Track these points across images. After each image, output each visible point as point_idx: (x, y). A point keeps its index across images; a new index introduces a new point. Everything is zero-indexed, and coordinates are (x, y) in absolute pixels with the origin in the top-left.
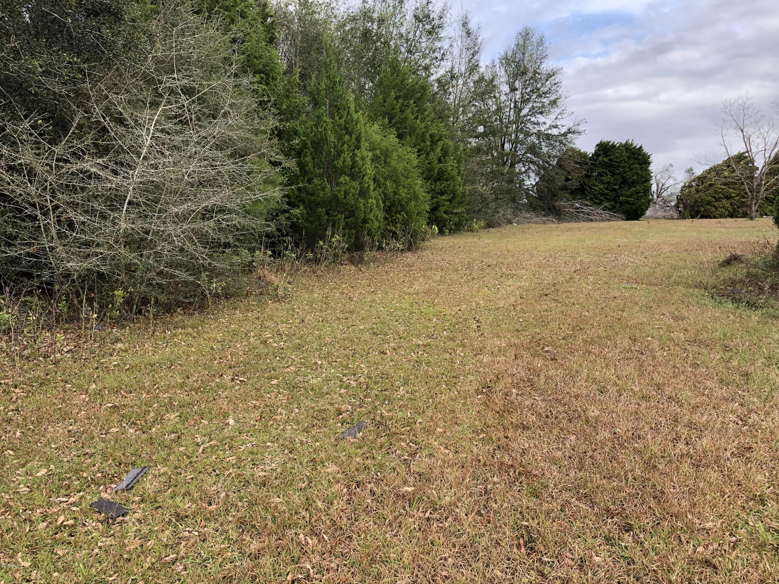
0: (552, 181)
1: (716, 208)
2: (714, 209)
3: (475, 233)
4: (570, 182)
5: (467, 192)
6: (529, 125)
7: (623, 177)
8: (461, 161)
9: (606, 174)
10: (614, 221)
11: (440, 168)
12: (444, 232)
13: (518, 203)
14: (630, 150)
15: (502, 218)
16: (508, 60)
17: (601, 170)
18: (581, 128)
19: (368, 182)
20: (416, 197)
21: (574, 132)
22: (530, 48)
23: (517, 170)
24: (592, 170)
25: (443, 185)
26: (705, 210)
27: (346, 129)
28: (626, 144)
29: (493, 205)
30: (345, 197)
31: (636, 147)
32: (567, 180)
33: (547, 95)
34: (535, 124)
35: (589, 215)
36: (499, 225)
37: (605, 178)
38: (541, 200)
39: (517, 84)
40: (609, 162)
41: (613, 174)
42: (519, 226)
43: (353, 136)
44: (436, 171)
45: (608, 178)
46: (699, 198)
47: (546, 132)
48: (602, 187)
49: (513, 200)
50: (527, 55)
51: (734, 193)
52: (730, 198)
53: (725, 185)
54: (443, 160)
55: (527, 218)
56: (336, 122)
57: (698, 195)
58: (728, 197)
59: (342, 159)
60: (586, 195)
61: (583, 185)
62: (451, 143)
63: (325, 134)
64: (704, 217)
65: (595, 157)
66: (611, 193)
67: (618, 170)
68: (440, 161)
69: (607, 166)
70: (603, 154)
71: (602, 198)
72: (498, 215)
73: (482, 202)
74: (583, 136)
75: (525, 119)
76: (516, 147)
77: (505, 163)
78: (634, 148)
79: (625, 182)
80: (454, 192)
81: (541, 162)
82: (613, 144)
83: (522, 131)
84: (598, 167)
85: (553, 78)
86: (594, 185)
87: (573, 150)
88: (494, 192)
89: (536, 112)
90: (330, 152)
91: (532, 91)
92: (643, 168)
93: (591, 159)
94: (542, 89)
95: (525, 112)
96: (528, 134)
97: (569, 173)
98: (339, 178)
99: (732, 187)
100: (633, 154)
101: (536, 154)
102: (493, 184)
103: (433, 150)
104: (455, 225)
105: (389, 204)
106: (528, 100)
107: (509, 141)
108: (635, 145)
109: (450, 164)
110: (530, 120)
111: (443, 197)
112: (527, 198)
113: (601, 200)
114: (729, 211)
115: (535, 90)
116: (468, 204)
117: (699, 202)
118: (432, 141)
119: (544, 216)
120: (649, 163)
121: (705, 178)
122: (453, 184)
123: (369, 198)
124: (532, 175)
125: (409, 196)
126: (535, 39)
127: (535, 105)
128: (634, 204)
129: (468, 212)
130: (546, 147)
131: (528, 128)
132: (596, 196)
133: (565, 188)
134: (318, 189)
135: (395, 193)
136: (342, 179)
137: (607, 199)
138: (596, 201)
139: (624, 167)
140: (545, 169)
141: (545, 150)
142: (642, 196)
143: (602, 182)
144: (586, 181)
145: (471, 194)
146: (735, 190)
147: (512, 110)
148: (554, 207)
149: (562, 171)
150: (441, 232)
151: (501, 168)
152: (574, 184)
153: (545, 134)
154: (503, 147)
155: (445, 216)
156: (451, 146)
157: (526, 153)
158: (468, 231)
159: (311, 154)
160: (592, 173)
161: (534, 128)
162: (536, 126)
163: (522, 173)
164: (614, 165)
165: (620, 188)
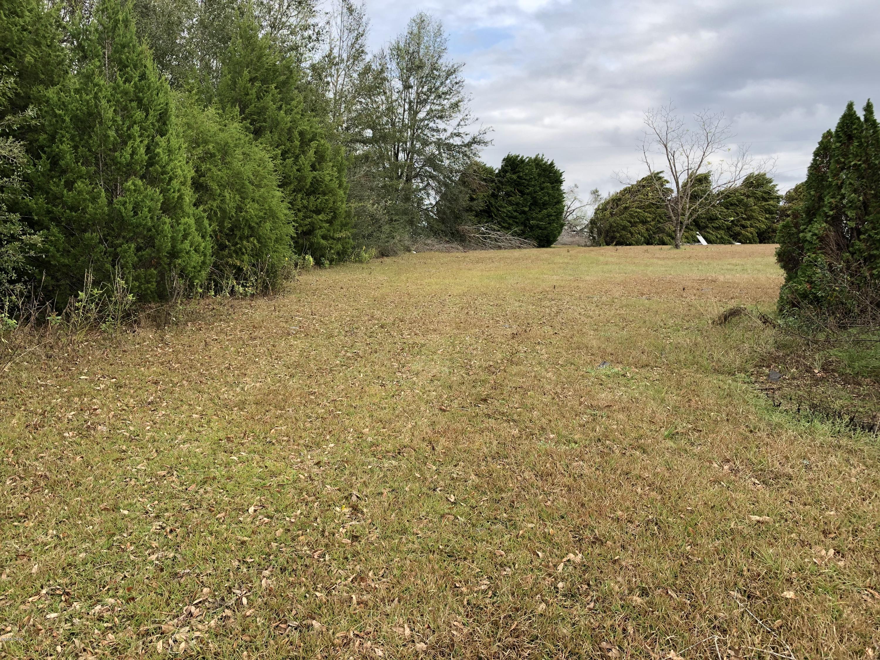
0: (455, 200)
1: (632, 234)
2: (629, 235)
3: (364, 266)
4: (475, 202)
5: (353, 211)
6: (426, 132)
7: (533, 198)
8: (343, 170)
9: (514, 194)
10: (525, 248)
11: (314, 177)
12: (323, 264)
13: (416, 226)
14: (541, 166)
15: (398, 245)
16: (400, 50)
17: (509, 189)
18: (487, 138)
19: (179, 191)
20: (272, 215)
21: (479, 143)
22: (426, 38)
23: (414, 187)
24: (499, 189)
25: (319, 201)
26: (621, 236)
27: (140, 101)
28: (536, 159)
29: (386, 228)
30: (136, 213)
31: (546, 162)
32: (472, 199)
33: (448, 97)
34: (433, 130)
35: (497, 242)
36: (395, 254)
37: (513, 198)
38: (443, 223)
39: (412, 81)
40: (518, 180)
41: (522, 193)
42: (419, 255)
43: (151, 112)
44: (309, 180)
45: (517, 198)
46: (614, 222)
47: (447, 141)
48: (510, 208)
49: (411, 222)
50: (422, 46)
51: (649, 217)
52: (646, 222)
53: (640, 208)
54: (318, 167)
55: (428, 245)
56: (118, 86)
57: (613, 220)
58: (644, 222)
59: (129, 150)
60: (493, 218)
61: (489, 206)
62: (328, 145)
63: (96, 106)
64: (620, 243)
65: (502, 174)
66: (520, 216)
67: (528, 189)
68: (313, 168)
69: (516, 184)
70: (511, 170)
71: (511, 221)
72: (394, 241)
73: (373, 224)
74: (490, 147)
75: (422, 124)
76: (412, 158)
77: (400, 177)
78: (545, 164)
79: (535, 203)
80: (334, 211)
81: (441, 177)
82: (521, 159)
83: (418, 138)
84: (506, 185)
85: (454, 76)
86: (501, 206)
87: (476, 164)
88: (388, 212)
89: (435, 116)
90: (107, 137)
91: (430, 90)
92: (554, 187)
93: (497, 175)
94: (441, 88)
95: (422, 115)
96: (426, 143)
97: (474, 191)
98: (126, 181)
99: (647, 210)
100: (544, 170)
101: (436, 167)
102: (386, 202)
103: (304, 152)
104: (338, 253)
105: (230, 225)
106: (425, 101)
107: (404, 150)
108: (545, 160)
109: (327, 172)
110: (428, 125)
111: (320, 217)
112: (426, 220)
113: (509, 224)
114: (645, 237)
115: (433, 90)
116: (355, 226)
117: (615, 227)
118: (302, 141)
119: (447, 242)
120: (561, 182)
121: (620, 200)
122: (332, 200)
123: (183, 217)
124: (432, 192)
125: (261, 214)
126: (431, 28)
127: (434, 107)
128: (545, 228)
129: (355, 237)
130: (448, 159)
131: (425, 135)
132: (504, 219)
133: (469, 210)
134: (85, 200)
135: (239, 209)
136: (130, 183)
137: (516, 223)
138: (504, 225)
139: (534, 186)
140: (446, 185)
141: (446, 162)
142: (554, 220)
143: (510, 203)
144: (493, 201)
145: (358, 214)
146: (650, 213)
147: (406, 113)
148: (458, 231)
149: (466, 189)
150: (318, 263)
151: (395, 182)
152: (480, 205)
153: (446, 144)
154: (397, 157)
155: (323, 242)
156: (328, 148)
157: (424, 165)
158: (356, 261)
159: (72, 139)
160: (498, 192)
161: (433, 136)
162: (435, 134)
163: (420, 190)
164: (523, 183)
165: (530, 210)
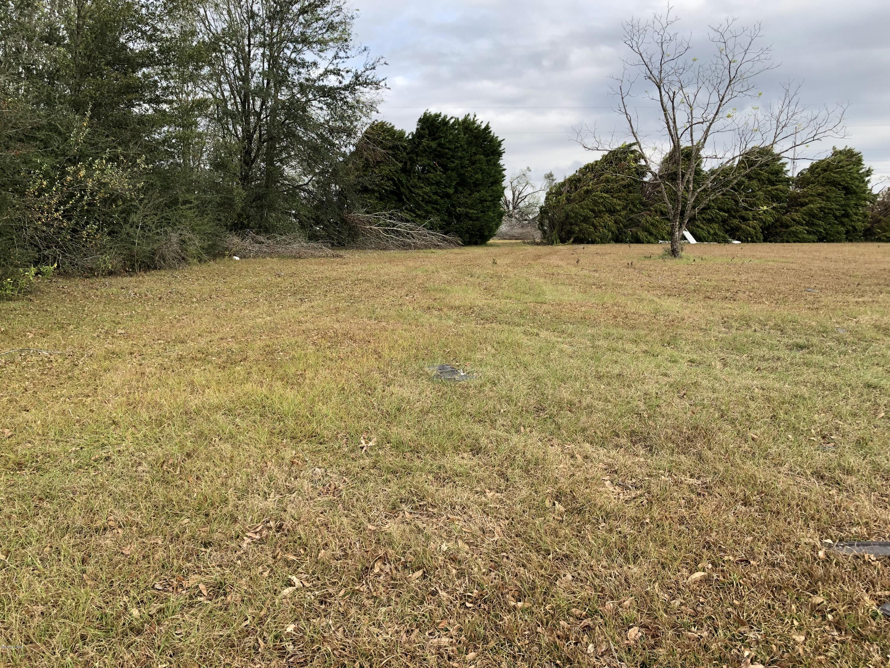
1: (595, 227)
2: (592, 229)
7: (460, 175)
9: (434, 169)
10: (443, 248)
14: (471, 130)
17: (426, 161)
21: (366, 83)
24: (412, 161)
26: (580, 231)
28: (466, 120)
31: (479, 126)
35: (405, 237)
37: (432, 175)
40: (439, 149)
41: (445, 169)
45: (438, 175)
46: (572, 211)
48: (428, 189)
51: (619, 205)
53: (607, 192)
57: (570, 208)
58: (612, 212)
60: (403, 203)
61: (399, 185)
64: (579, 240)
65: (416, 141)
66: (442, 201)
67: (453, 162)
69: (436, 155)
70: (429, 135)
71: (429, 208)
78: (477, 128)
79: (462, 182)
82: (444, 120)
84: (422, 156)
86: (415, 186)
92: (490, 161)
93: (410, 142)
99: (616, 195)
100: (476, 137)
108: (478, 122)
113: (427, 212)
114: (612, 232)
117: (573, 218)
120: (500, 154)
128: (478, 219)
132: (419, 205)
137: (437, 210)
138: (419, 213)
139: (461, 158)
142: (489, 207)
143: (428, 182)
144: (403, 178)
146: (620, 200)
160: (412, 165)
164: (446, 154)
165: (456, 192)
